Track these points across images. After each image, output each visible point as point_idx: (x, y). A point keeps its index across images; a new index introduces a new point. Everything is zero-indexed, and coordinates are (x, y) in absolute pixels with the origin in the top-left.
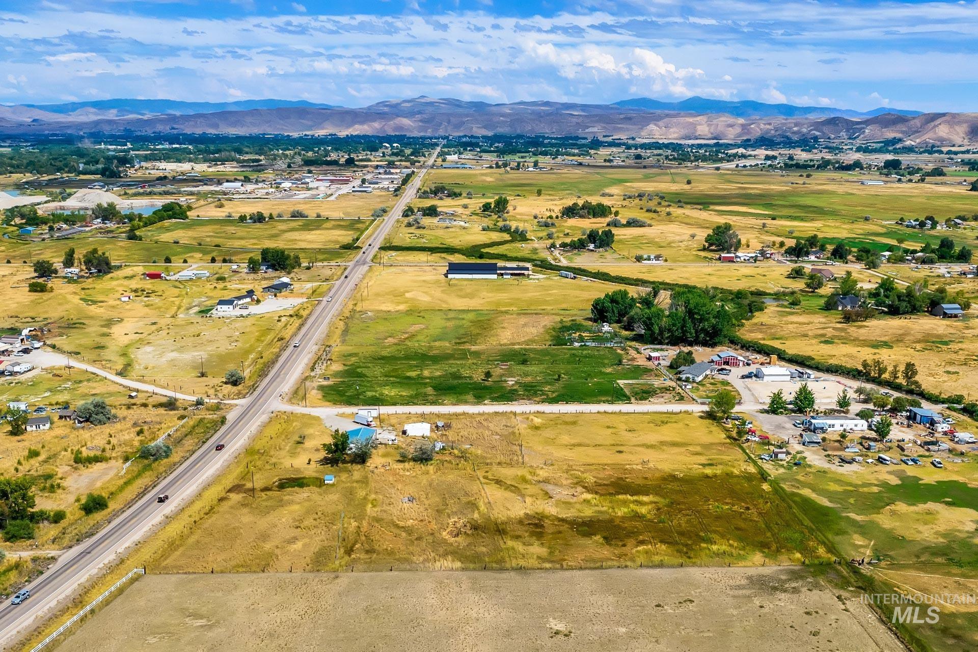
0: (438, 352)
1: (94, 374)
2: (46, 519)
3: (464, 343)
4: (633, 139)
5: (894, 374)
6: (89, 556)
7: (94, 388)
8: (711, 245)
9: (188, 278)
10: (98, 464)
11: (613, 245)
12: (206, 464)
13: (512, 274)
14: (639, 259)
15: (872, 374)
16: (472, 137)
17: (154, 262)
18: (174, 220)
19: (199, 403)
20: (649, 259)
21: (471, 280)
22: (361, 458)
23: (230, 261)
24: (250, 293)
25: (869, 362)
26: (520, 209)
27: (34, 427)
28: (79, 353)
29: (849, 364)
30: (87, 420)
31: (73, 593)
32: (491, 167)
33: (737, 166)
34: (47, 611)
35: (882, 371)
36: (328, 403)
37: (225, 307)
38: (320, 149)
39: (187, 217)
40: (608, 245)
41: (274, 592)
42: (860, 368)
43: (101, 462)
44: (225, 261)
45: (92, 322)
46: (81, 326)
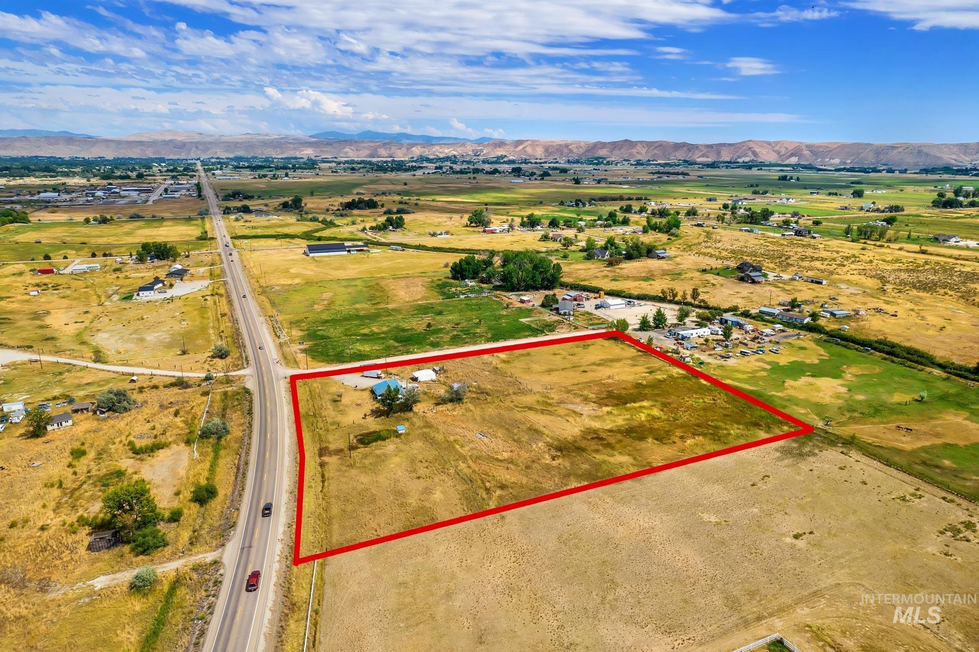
0: (364, 312)
1: (69, 364)
2: (161, 520)
3: (378, 303)
4: (336, 158)
5: (684, 297)
6: (253, 551)
7: (82, 378)
8: (471, 223)
9: (82, 271)
10: (161, 451)
11: (404, 226)
12: (275, 432)
13: (357, 250)
14: (434, 235)
15: (668, 298)
16: (218, 158)
17: (33, 260)
18: (16, 225)
19: (208, 378)
20: (441, 234)
21: (329, 256)
22: (407, 407)
23: (111, 255)
24: (157, 280)
25: (665, 290)
26: (309, 205)
27: (56, 425)
28: (31, 347)
29: (652, 293)
30: (110, 409)
31: (276, 596)
32: (255, 178)
33: (424, 173)
34: (269, 626)
35: (675, 295)
36: (323, 364)
37: (147, 293)
38: (100, 168)
39: (29, 222)
40: (402, 227)
41: (467, 546)
42: (660, 295)
43: (162, 448)
44: (105, 255)
45: (17, 317)
46: (7, 321)
